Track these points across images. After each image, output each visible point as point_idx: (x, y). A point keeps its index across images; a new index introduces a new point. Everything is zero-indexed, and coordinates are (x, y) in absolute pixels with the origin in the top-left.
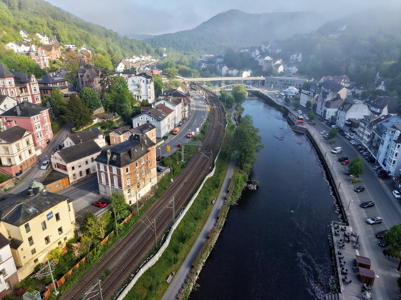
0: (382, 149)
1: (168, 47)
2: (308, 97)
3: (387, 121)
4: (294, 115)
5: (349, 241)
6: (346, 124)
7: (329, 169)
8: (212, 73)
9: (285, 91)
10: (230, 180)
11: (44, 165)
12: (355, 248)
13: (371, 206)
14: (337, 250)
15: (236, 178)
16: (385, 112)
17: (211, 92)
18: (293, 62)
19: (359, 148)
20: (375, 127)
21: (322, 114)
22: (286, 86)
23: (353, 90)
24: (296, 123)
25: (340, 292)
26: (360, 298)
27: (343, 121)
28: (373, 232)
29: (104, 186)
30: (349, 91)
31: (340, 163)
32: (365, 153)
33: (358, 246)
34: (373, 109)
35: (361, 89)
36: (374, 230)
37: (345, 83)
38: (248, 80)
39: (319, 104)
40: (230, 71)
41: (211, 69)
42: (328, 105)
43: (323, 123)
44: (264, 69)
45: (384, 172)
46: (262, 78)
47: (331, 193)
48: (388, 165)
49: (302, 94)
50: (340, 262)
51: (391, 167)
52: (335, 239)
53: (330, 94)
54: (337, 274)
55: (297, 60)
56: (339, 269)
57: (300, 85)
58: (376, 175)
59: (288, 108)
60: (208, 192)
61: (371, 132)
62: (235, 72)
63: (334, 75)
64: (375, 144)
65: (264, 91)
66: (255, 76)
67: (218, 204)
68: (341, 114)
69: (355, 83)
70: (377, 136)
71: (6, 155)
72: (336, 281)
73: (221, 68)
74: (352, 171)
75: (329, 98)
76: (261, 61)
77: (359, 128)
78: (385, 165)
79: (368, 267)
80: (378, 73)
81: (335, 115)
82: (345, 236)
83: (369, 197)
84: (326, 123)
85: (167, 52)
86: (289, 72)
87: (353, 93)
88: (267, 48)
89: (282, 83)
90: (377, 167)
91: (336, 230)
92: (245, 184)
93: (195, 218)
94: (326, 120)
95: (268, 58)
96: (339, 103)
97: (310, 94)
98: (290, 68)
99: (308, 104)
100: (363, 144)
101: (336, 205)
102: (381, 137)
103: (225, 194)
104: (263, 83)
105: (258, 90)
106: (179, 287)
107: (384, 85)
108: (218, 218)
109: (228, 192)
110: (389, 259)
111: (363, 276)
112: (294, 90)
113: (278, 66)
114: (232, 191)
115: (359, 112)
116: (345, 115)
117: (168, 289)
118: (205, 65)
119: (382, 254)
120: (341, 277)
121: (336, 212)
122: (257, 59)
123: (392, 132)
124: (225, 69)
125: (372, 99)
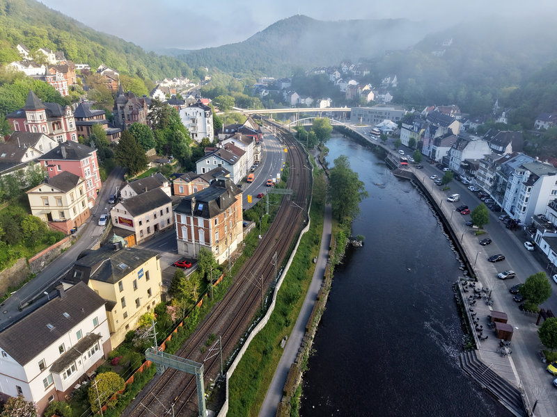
0: (509, 195)
1: (211, 67)
2: (411, 134)
3: (514, 161)
4: (395, 157)
5: (480, 298)
6: (461, 166)
7: (446, 220)
8: (278, 103)
9: (378, 125)
10: (330, 236)
11: (102, 220)
12: (487, 304)
13: (501, 260)
14: (467, 307)
15: (337, 233)
16: (509, 149)
17: (282, 128)
18: (386, 88)
19: (480, 194)
20: (498, 168)
21: (430, 154)
22: (379, 119)
23: (465, 124)
24: (398, 166)
25: (476, 349)
26: (498, 353)
27: (458, 162)
28: (505, 287)
29: (186, 243)
30: (462, 125)
31: (459, 213)
32: (487, 201)
33: (490, 302)
34: (494, 147)
35: (477, 123)
36: (507, 286)
37: (456, 115)
38: (328, 112)
39: (426, 142)
40: (303, 100)
41: (276, 97)
42: (437, 142)
43: (432, 165)
44: (349, 97)
45: (513, 221)
46: (346, 109)
47: (453, 248)
48: (518, 212)
49: (402, 129)
50: (473, 319)
51: (521, 214)
52: (464, 296)
53: (440, 128)
54: (471, 332)
55: (391, 85)
56: (473, 327)
57: (397, 118)
58: (504, 226)
59: (386, 147)
60: (306, 250)
61: (495, 174)
62: (309, 100)
63: (441, 105)
64: (500, 189)
65: (351, 126)
66: (337, 106)
67: (321, 263)
68: (455, 153)
69: (468, 114)
70: (502, 179)
71: (58, 208)
72: (470, 339)
73: (290, 95)
74: (476, 221)
75: (438, 134)
76: (344, 87)
77: (479, 170)
78: (513, 214)
79: (505, 321)
80: (497, 102)
81: (447, 155)
82: (475, 292)
83: (497, 249)
84: (437, 166)
85: (210, 74)
86: (381, 100)
87: (467, 127)
88: (351, 68)
89: (373, 115)
90: (504, 216)
91: (464, 287)
92: (348, 241)
93: (298, 279)
94: (436, 162)
95: (353, 82)
96: (451, 140)
97: (413, 128)
98: (383, 96)
99: (412, 142)
100: (485, 190)
101: (460, 261)
102: (507, 179)
103: (327, 252)
104: (348, 115)
105: (343, 124)
106: (296, 351)
107: (506, 117)
108: (324, 278)
109: (330, 249)
110: (526, 314)
111: (500, 331)
112: (390, 124)
113: (367, 92)
114: (335, 249)
115: (477, 150)
116: (461, 155)
117: (283, 354)
118: (266, 92)
119: (518, 310)
120: (475, 334)
121: (461, 268)
122: (338, 84)
123: (521, 173)
124: (295, 97)
125: (493, 135)
